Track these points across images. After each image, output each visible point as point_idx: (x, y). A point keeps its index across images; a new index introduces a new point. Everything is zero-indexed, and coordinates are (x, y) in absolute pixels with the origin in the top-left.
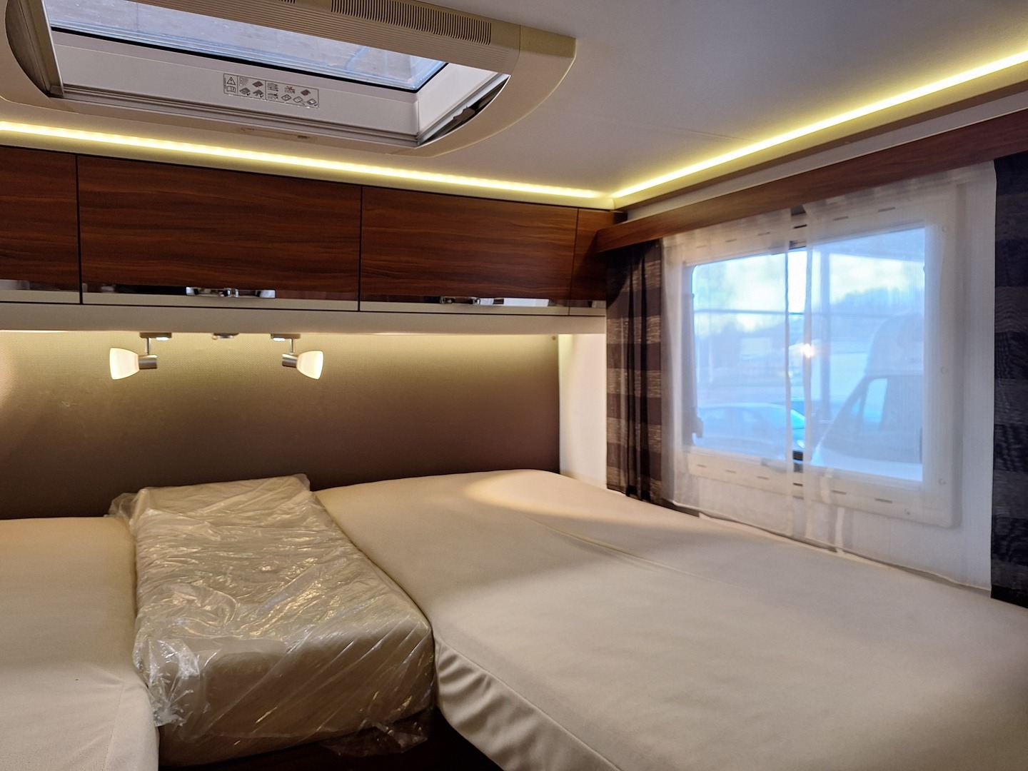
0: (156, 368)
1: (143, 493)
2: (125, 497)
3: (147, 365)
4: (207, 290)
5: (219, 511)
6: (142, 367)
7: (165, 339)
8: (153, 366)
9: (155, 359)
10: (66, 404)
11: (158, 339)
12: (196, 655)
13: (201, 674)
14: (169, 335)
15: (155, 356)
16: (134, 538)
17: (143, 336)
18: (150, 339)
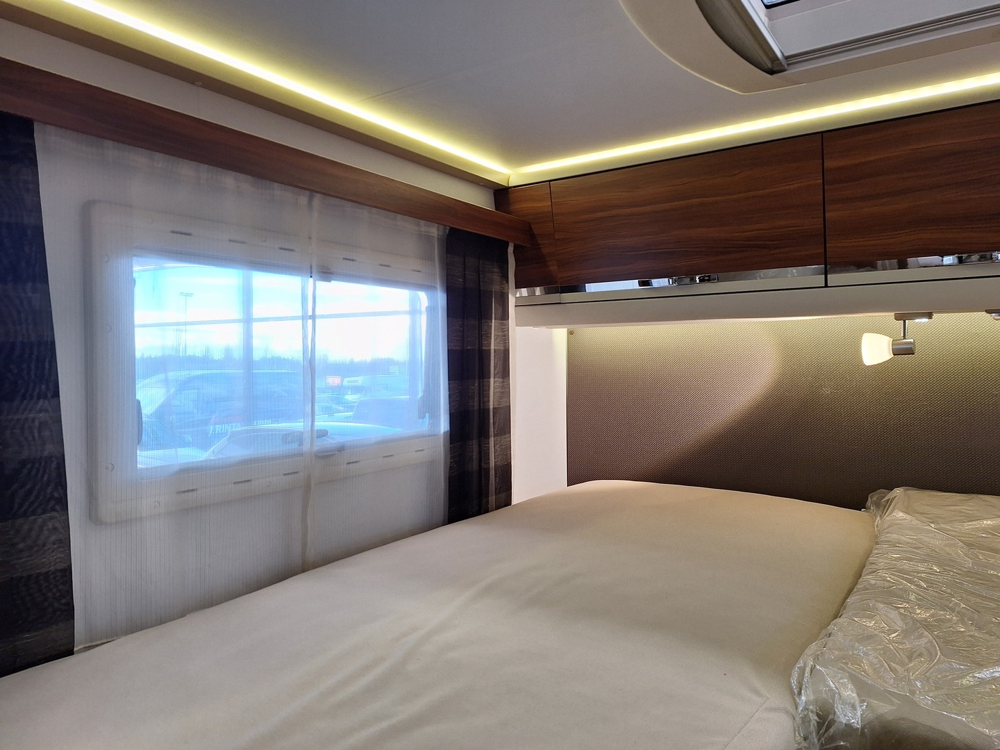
0: (913, 354)
1: (898, 492)
2: (880, 493)
3: (902, 351)
4: (975, 257)
5: (985, 530)
6: (896, 352)
7: (925, 320)
8: (910, 351)
9: (910, 343)
10: (827, 391)
11: (917, 321)
12: (863, 701)
13: (863, 728)
14: (930, 316)
15: (912, 340)
16: (875, 540)
17: (897, 318)
18: (907, 321)
